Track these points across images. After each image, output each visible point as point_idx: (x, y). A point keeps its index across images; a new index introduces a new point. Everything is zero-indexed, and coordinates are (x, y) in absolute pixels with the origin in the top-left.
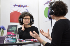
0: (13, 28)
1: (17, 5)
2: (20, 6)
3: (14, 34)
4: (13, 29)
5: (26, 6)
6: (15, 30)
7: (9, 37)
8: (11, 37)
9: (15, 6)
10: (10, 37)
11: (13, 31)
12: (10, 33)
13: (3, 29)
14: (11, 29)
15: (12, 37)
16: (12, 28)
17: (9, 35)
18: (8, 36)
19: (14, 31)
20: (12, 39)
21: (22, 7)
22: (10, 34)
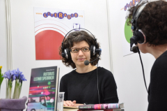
0: (45, 74)
1: (52, 13)
2: (60, 15)
3: (48, 93)
4: (44, 78)
5: (75, 15)
6: (50, 80)
7: (34, 101)
8: (40, 101)
9: (46, 15)
10: (37, 99)
11: (45, 83)
12: (39, 89)
13: (20, 78)
14: (39, 79)
15: (43, 102)
16: (42, 76)
17: (35, 95)
18: (34, 99)
19: (49, 83)
20: (45, 105)
21: (65, 18)
22: (38, 91)
